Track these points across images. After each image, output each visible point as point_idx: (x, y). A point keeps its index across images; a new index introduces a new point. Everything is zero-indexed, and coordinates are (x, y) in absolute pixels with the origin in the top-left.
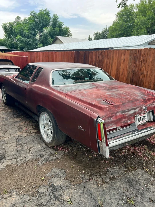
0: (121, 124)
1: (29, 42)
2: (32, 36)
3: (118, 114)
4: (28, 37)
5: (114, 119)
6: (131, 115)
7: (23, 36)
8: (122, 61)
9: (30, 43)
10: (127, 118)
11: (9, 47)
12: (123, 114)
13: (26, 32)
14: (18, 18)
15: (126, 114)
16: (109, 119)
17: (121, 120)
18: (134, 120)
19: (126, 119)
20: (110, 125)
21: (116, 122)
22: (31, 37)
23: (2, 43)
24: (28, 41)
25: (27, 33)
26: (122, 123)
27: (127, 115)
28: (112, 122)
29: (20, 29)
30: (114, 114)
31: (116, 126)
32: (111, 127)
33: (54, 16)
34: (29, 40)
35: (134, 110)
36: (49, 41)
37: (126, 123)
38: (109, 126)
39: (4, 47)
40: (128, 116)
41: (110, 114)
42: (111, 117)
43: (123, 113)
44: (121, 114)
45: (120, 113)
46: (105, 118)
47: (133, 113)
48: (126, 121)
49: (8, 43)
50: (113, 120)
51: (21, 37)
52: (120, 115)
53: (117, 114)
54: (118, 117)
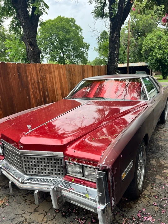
8: (62, 75)
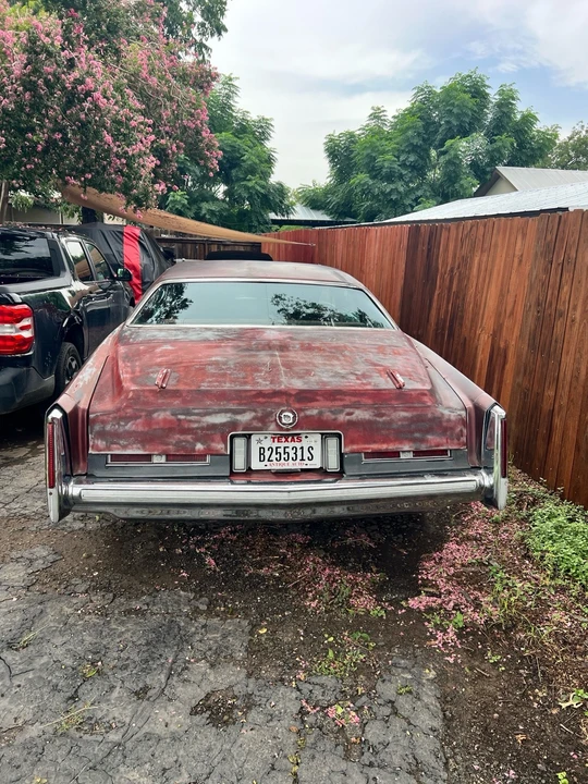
0: (165, 447)
1: (390, 193)
2: (404, 172)
3: (160, 416)
4: (390, 177)
5: (140, 429)
6: (213, 427)
7: (375, 172)
8: (516, 262)
9: (394, 197)
10: (195, 434)
11: (336, 212)
12: (179, 420)
13: (387, 161)
14: (376, 115)
15: (190, 421)
16: (118, 424)
17: (167, 436)
18: (223, 446)
19: (189, 437)
20: (121, 442)
21: (144, 438)
22: (401, 177)
23: (317, 201)
24: (388, 190)
25: (386, 164)
26: (168, 444)
27: (196, 425)
28: (129, 434)
29: (369, 151)
30: (143, 414)
31: (144, 448)
32: (124, 447)
33: (501, 92)
34: (392, 186)
35: (229, 415)
36: (462, 186)
37: (184, 448)
38: (115, 443)
39: (320, 212)
40: (197, 428)
41: (128, 411)
42: (128, 419)
43: (182, 417)
44: (173, 418)
45: (168, 413)
46: (105, 418)
47: (223, 425)
48: (187, 442)
49: (334, 200)
50: (134, 428)
51: (367, 179)
52: (165, 420)
53: (155, 415)
54: (158, 423)
